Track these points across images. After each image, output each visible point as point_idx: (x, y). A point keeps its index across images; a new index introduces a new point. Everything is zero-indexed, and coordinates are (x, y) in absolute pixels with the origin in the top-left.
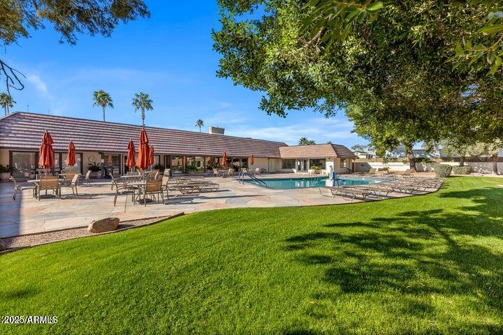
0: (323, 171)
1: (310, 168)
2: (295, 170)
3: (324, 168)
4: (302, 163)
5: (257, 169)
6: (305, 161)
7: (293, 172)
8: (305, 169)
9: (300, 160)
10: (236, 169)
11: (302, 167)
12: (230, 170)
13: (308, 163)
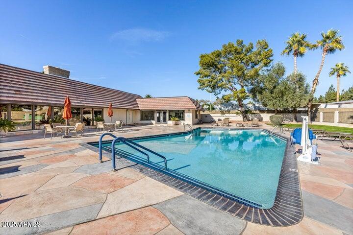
0: (182, 122)
1: (170, 119)
2: (154, 122)
3: (184, 120)
4: (162, 114)
5: (118, 123)
6: (164, 113)
7: (152, 124)
8: (164, 120)
9: (159, 112)
10: (87, 122)
11: (162, 119)
12: (78, 125)
13: (167, 115)
